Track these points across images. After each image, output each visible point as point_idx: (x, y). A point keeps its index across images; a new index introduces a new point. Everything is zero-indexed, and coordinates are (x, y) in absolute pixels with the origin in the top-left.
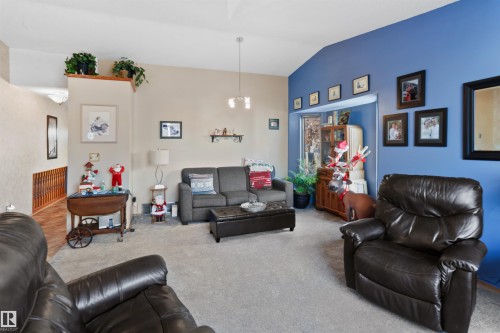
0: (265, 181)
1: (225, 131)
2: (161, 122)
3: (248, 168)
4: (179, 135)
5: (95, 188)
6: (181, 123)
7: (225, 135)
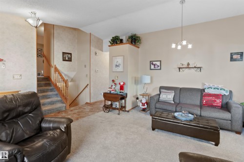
0: (215, 101)
1: (188, 64)
2: (151, 61)
3: (204, 90)
4: (159, 68)
5: (112, 90)
6: (160, 61)
7: (188, 67)
